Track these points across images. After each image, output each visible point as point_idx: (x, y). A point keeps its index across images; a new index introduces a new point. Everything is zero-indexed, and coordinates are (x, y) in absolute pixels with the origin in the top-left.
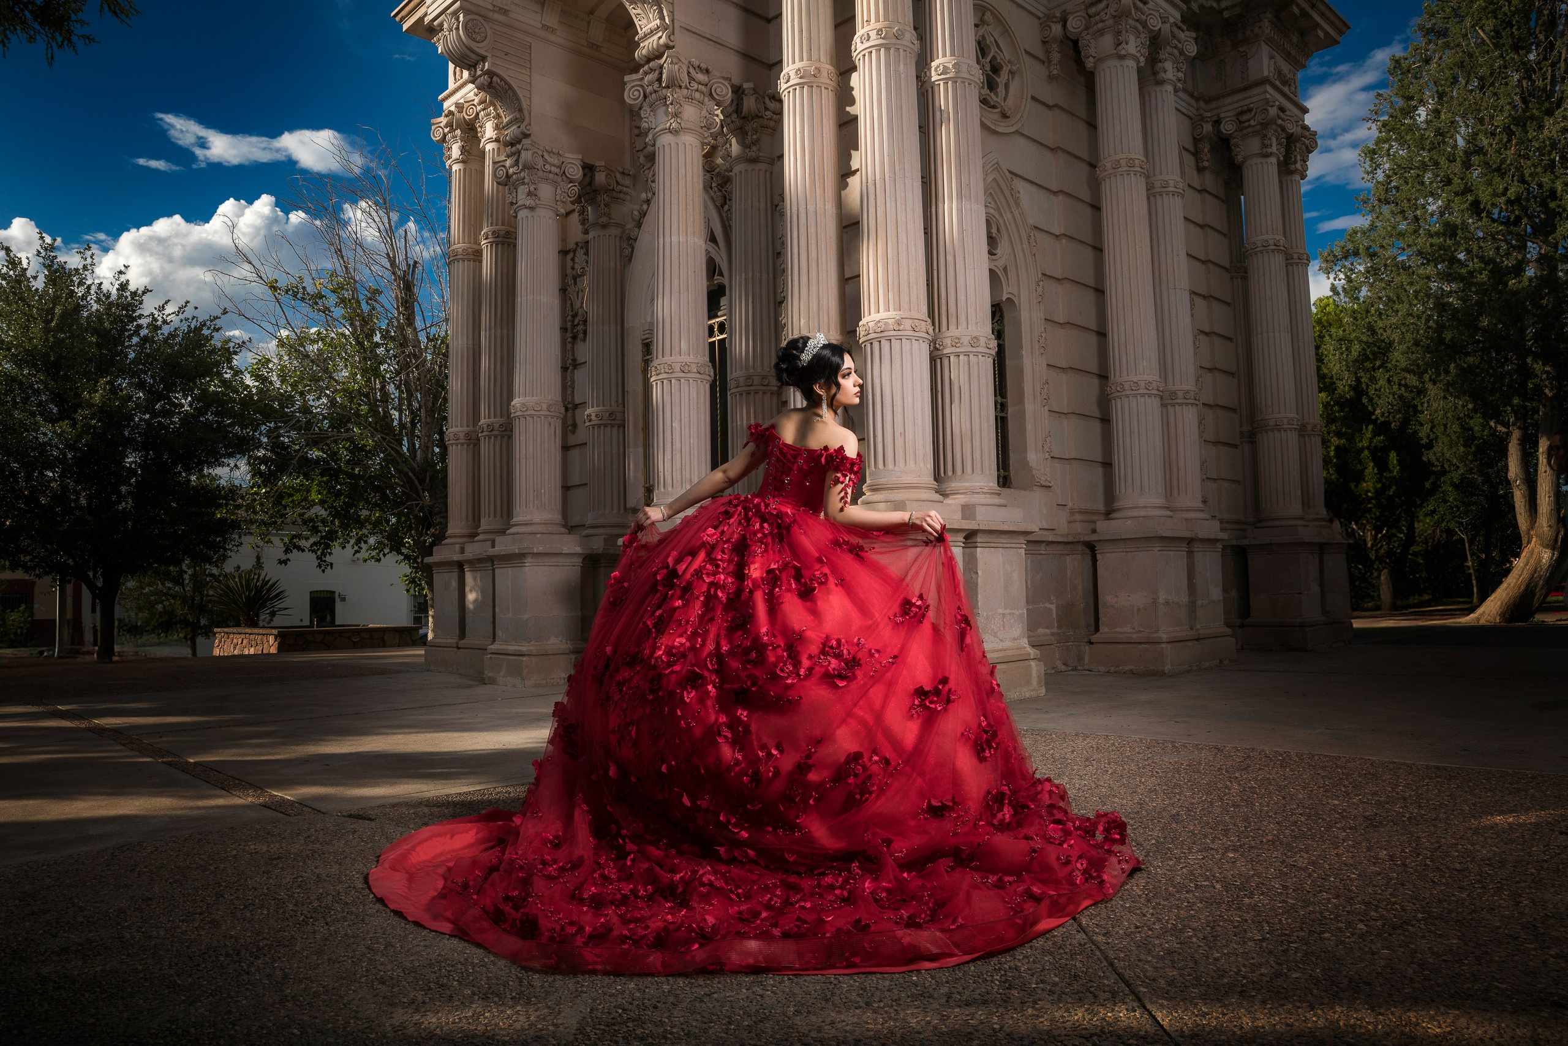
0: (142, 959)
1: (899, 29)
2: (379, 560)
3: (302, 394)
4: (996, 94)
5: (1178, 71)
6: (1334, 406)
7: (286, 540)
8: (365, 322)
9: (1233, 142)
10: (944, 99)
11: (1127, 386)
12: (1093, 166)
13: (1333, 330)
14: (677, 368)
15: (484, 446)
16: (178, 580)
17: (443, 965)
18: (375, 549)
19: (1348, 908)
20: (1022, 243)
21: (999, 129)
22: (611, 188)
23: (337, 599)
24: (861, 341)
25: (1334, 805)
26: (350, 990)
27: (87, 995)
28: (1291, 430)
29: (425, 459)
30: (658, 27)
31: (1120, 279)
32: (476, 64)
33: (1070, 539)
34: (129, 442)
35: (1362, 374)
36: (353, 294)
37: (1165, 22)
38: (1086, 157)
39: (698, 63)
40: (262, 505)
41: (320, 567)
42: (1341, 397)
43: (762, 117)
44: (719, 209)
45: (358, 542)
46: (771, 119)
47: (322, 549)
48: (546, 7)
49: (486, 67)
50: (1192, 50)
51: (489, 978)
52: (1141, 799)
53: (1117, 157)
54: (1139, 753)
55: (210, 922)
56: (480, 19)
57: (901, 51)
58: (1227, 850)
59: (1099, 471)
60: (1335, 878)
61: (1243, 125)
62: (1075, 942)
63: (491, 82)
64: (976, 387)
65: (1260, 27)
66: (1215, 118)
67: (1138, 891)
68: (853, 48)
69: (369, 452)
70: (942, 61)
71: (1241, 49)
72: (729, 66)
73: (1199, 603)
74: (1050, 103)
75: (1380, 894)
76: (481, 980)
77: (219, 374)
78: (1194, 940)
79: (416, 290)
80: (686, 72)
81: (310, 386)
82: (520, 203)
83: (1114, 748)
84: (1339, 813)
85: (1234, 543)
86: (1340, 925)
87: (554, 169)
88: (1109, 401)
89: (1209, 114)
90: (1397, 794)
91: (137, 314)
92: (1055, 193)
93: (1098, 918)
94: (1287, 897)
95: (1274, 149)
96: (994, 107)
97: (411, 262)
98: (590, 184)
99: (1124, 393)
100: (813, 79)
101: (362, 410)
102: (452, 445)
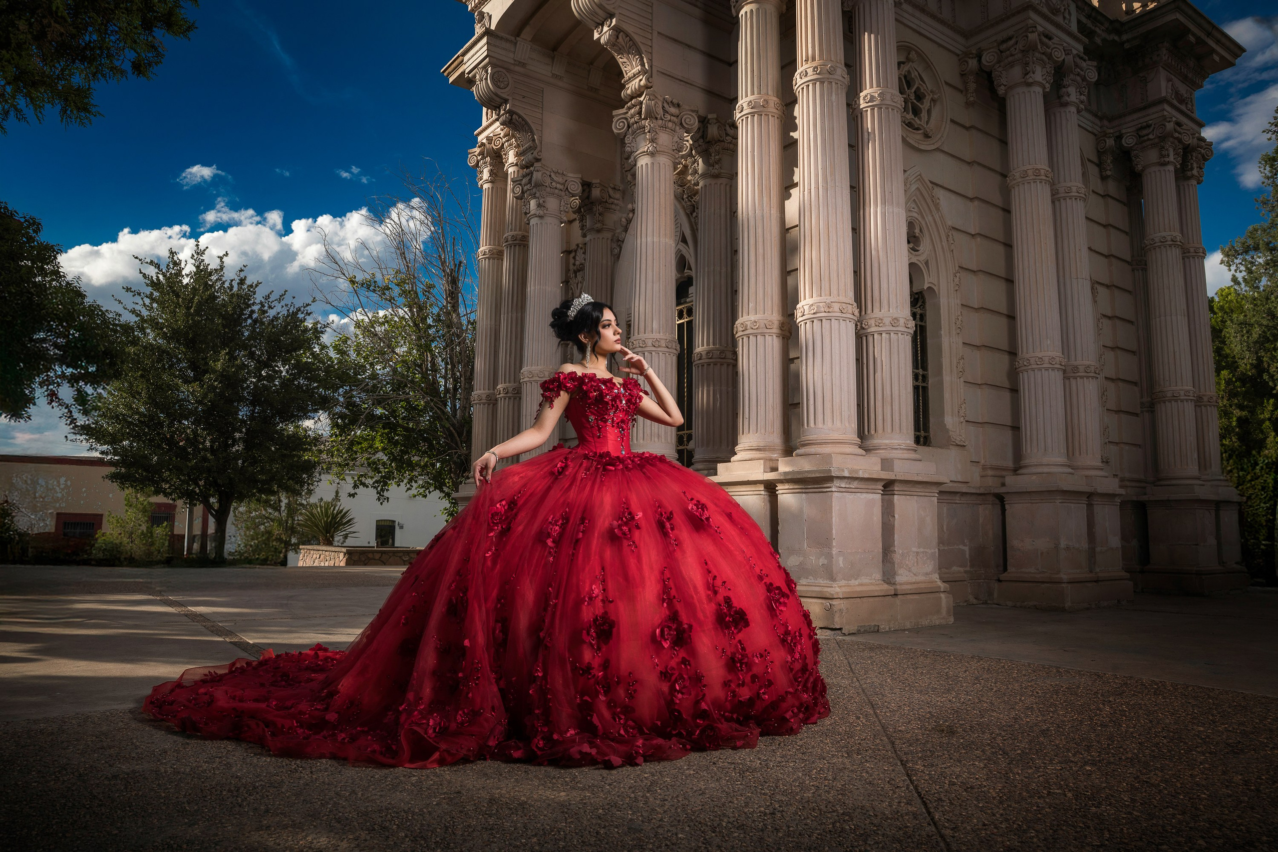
0: (167, 789)
1: (832, 66)
2: (425, 496)
3: (372, 365)
4: (920, 119)
5: (1081, 94)
6: (1236, 381)
7: (356, 478)
8: (421, 308)
9: (1133, 153)
10: (870, 122)
11: (1032, 361)
12: (1004, 176)
13: (1235, 316)
14: (649, 343)
15: (501, 405)
16: (277, 508)
17: (390, 811)
18: (423, 487)
19: (1192, 825)
20: (941, 241)
21: (922, 147)
22: (604, 200)
23: (397, 527)
24: (798, 321)
25: (1199, 731)
26: (312, 825)
27: (119, 812)
28: (1187, 400)
29: (463, 417)
30: (639, 72)
31: (1027, 270)
32: (500, 106)
33: (982, 491)
34: (241, 399)
35: (1263, 354)
36: (412, 287)
37: (1068, 54)
38: (998, 168)
39: (670, 99)
40: (338, 450)
41: (379, 500)
42: (1243, 374)
43: (723, 141)
44: (689, 216)
45: (410, 481)
46: (730, 143)
47: (382, 485)
48: (555, 60)
49: (508, 108)
50: (1093, 76)
51: (422, 825)
52: (1016, 715)
53: (1025, 168)
54: (1024, 675)
55: (225, 765)
56: (504, 71)
57: (833, 84)
58: (1086, 763)
59: (1009, 433)
60: (1184, 797)
61: (1142, 139)
62: (924, 833)
63: (511, 119)
64: (896, 360)
65: (1158, 55)
66: (1117, 134)
67: (993, 793)
68: (794, 82)
69: (421, 411)
70: (869, 91)
71: (1141, 75)
72: (696, 100)
73: (1098, 549)
74: (967, 125)
75: (1227, 815)
76: (416, 826)
77: (310, 348)
78: (1035, 840)
79: (460, 285)
80: (661, 106)
81: (378, 358)
82: (532, 213)
83: (1003, 670)
84: (1202, 739)
85: (1135, 498)
86: (1180, 839)
87: (558, 186)
88: (1018, 373)
89: (1112, 131)
90: (1265, 725)
91: (251, 302)
92: (971, 200)
93: (951, 814)
94: (1133, 810)
95: (1171, 158)
96: (918, 129)
97: (457, 263)
98: (588, 197)
99: (1030, 367)
100: (762, 109)
101: (416, 378)
102: (476, 404)
